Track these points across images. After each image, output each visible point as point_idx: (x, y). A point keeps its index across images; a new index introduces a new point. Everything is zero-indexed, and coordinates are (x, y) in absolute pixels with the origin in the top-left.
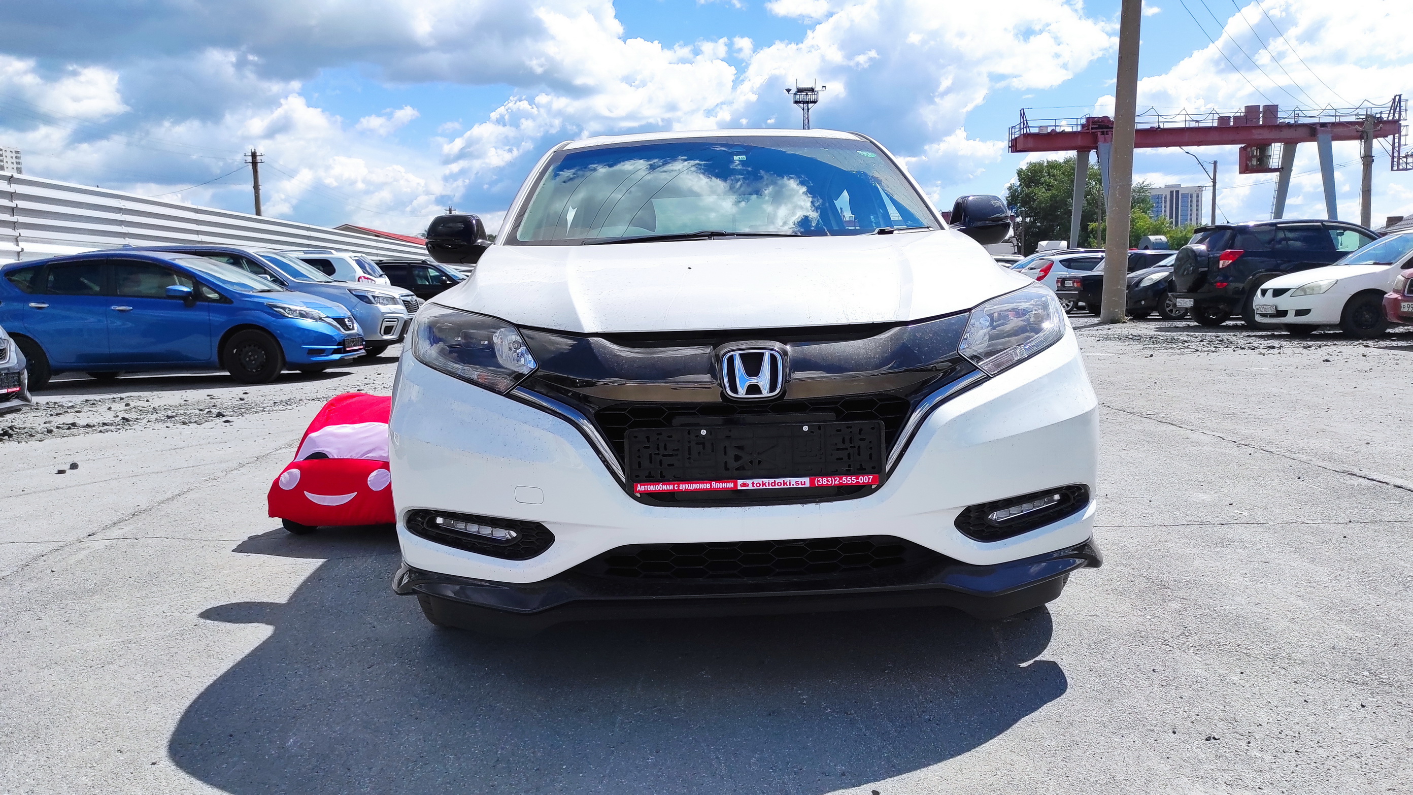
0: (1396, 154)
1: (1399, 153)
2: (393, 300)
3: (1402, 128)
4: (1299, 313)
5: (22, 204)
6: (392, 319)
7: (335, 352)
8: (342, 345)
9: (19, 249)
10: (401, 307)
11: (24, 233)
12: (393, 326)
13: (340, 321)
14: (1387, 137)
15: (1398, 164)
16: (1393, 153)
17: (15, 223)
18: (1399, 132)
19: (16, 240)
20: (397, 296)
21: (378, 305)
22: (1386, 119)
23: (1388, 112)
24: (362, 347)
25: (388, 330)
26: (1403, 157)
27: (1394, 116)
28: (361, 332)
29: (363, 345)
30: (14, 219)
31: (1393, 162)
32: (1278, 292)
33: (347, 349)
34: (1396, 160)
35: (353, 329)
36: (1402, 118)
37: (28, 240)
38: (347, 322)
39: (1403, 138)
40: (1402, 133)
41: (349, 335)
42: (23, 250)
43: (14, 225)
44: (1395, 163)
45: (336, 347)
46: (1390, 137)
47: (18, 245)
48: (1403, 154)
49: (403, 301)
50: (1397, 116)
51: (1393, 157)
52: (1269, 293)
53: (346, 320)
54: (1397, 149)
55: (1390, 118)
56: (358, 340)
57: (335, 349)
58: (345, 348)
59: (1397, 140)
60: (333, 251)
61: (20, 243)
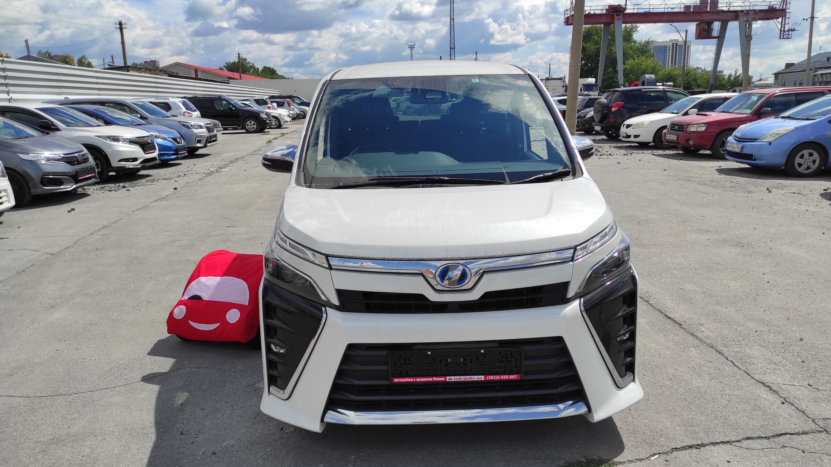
0: (783, 29)
1: (784, 29)
2: (201, 127)
3: (787, 14)
4: (636, 136)
5: (9, 74)
6: (201, 136)
7: (173, 154)
8: (176, 151)
9: (9, 97)
10: (204, 130)
11: (12, 89)
12: (201, 140)
13: (175, 139)
14: (778, 18)
15: (784, 35)
16: (781, 28)
17: (6, 84)
18: (785, 16)
19: (8, 93)
20: (202, 124)
21: (194, 130)
22: (778, 8)
23: (780, 4)
24: (186, 152)
25: (199, 142)
26: (787, 31)
27: (783, 6)
28: (185, 144)
29: (186, 150)
30: (6, 82)
31: (781, 33)
32: (628, 126)
33: (179, 153)
34: (782, 32)
35: (181, 143)
36: (787, 8)
37: (14, 92)
38: (178, 140)
39: (787, 20)
40: (787, 17)
41: (178, 146)
42: (12, 98)
43: (6, 85)
44: (782, 34)
45: (173, 152)
46: (780, 19)
47: (9, 96)
48: (786, 29)
49: (206, 127)
50: (785, 6)
51: (781, 31)
52: (625, 126)
53: (178, 139)
54: (783, 26)
55: (781, 8)
56: (183, 148)
57: (173, 153)
58: (178, 153)
59: (783, 21)
60: (170, 98)
61: (10, 94)
